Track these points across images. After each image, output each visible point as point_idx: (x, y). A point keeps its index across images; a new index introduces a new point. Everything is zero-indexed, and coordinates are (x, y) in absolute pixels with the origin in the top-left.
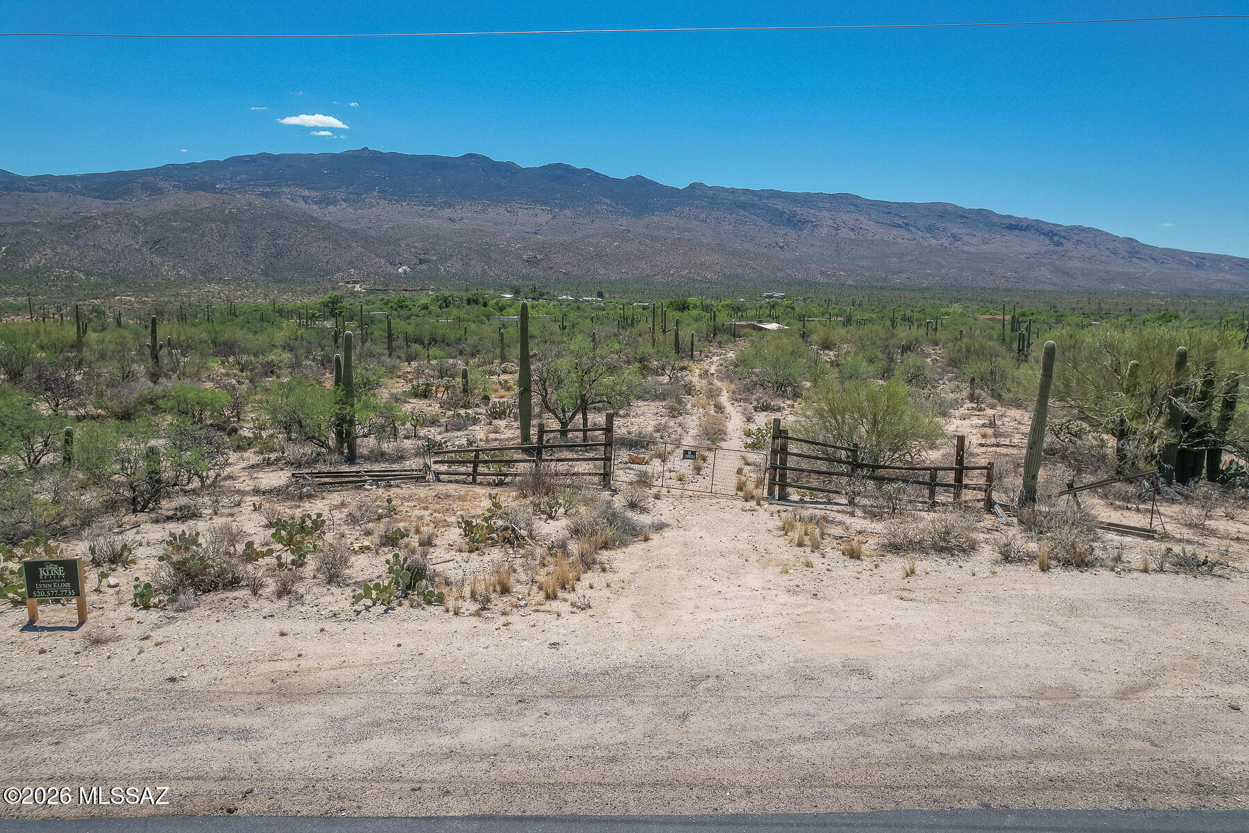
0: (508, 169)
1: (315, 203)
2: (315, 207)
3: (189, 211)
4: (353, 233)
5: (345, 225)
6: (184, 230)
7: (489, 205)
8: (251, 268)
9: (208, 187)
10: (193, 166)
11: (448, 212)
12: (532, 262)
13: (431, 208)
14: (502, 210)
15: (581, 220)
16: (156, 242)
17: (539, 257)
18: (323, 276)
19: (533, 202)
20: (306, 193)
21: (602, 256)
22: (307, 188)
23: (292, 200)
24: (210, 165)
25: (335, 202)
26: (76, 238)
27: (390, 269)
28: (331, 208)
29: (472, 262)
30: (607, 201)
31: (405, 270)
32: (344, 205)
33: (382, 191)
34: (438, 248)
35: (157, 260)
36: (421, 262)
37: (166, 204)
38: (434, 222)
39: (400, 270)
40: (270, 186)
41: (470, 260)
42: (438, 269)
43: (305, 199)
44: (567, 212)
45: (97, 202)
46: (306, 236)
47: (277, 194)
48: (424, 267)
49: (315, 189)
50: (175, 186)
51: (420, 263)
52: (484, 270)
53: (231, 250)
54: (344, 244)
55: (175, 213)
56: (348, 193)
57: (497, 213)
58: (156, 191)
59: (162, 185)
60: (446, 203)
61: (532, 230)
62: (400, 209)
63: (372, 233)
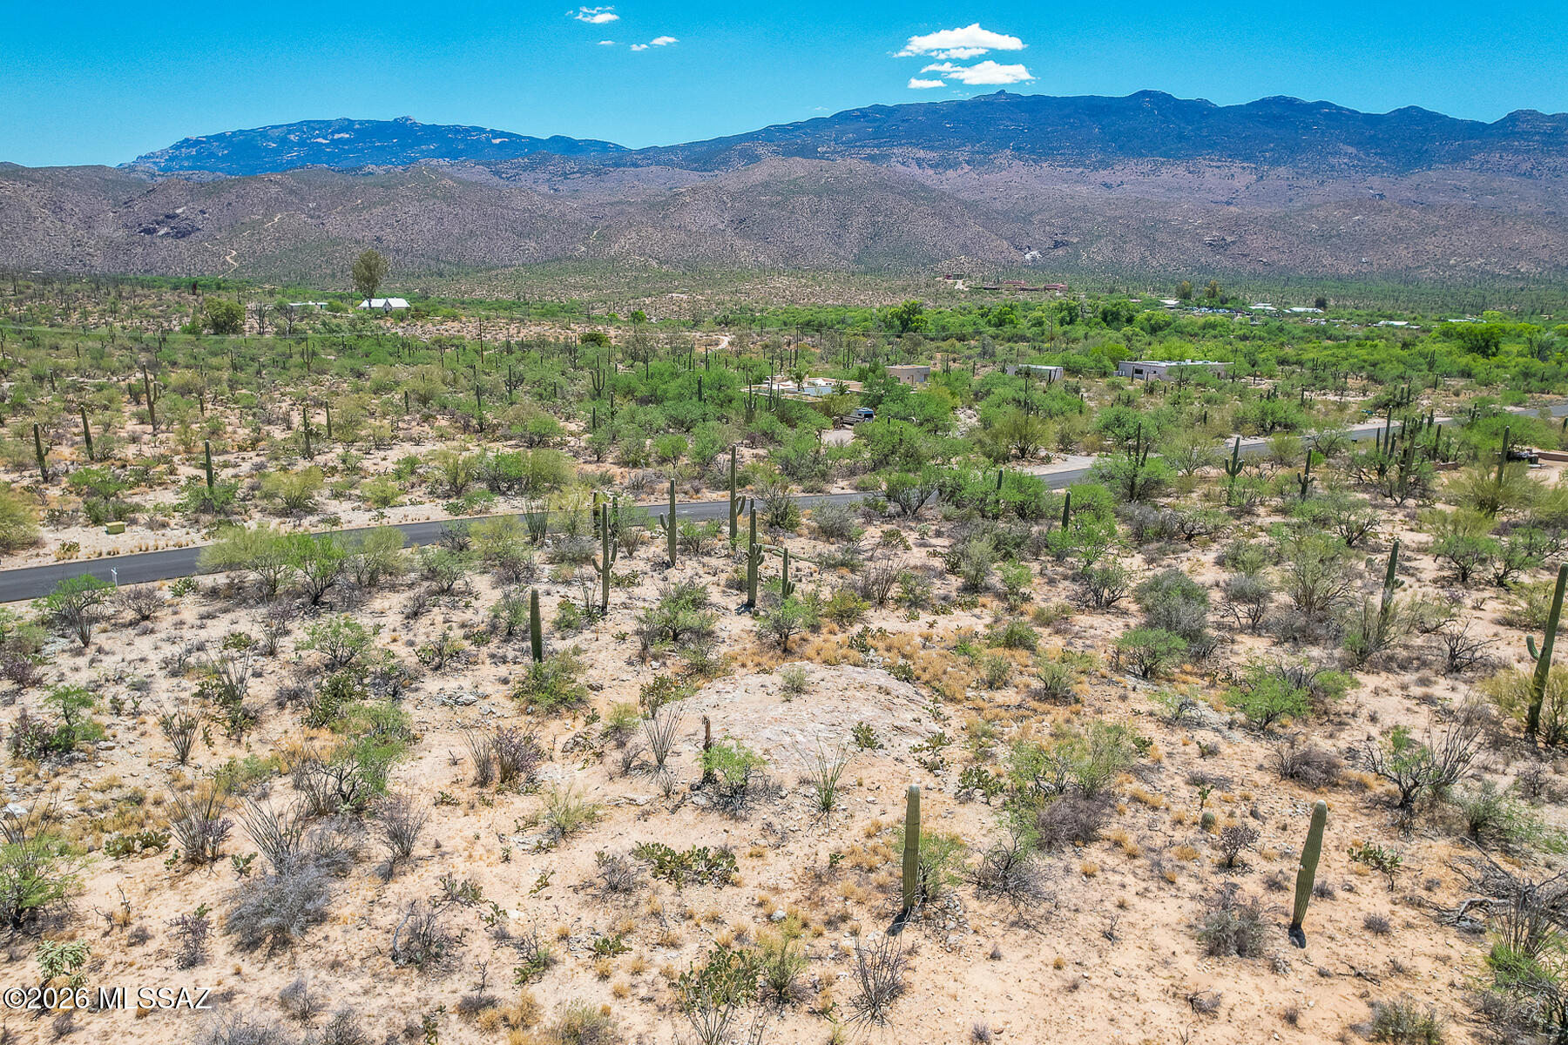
0: (1198, 111)
1: (931, 166)
2: (931, 172)
3: (782, 182)
4: (971, 206)
5: (963, 195)
6: (772, 206)
7: (1163, 163)
8: (842, 253)
9: (807, 152)
10: (797, 126)
11: (1103, 175)
12: (1218, 246)
13: (1081, 170)
14: (1181, 171)
15: (1303, 182)
16: (741, 222)
17: (1229, 239)
18: (924, 265)
19: (1230, 156)
20: (921, 154)
21: (1331, 237)
22: (923, 148)
23: (903, 164)
24: (816, 123)
25: (955, 165)
26: (664, 218)
27: (1014, 255)
28: (950, 173)
29: (1128, 247)
30: (1351, 150)
31: (1034, 259)
32: (967, 168)
33: (1017, 149)
34: (1083, 225)
35: (738, 243)
36: (1057, 245)
37: (759, 174)
38: (1082, 189)
39: (1028, 257)
40: (878, 146)
41: (1125, 243)
42: (1078, 256)
43: (919, 163)
44: (1282, 171)
45: (694, 175)
46: (912, 211)
47: (886, 157)
48: (1060, 252)
49: (932, 148)
50: (774, 152)
51: (1056, 247)
52: (1143, 258)
53: (821, 229)
54: (958, 222)
55: (766, 185)
56: (973, 153)
57: (1174, 174)
58: (754, 159)
59: (760, 151)
60: (1101, 162)
61: (1224, 199)
62: (1038, 172)
63: (998, 205)
